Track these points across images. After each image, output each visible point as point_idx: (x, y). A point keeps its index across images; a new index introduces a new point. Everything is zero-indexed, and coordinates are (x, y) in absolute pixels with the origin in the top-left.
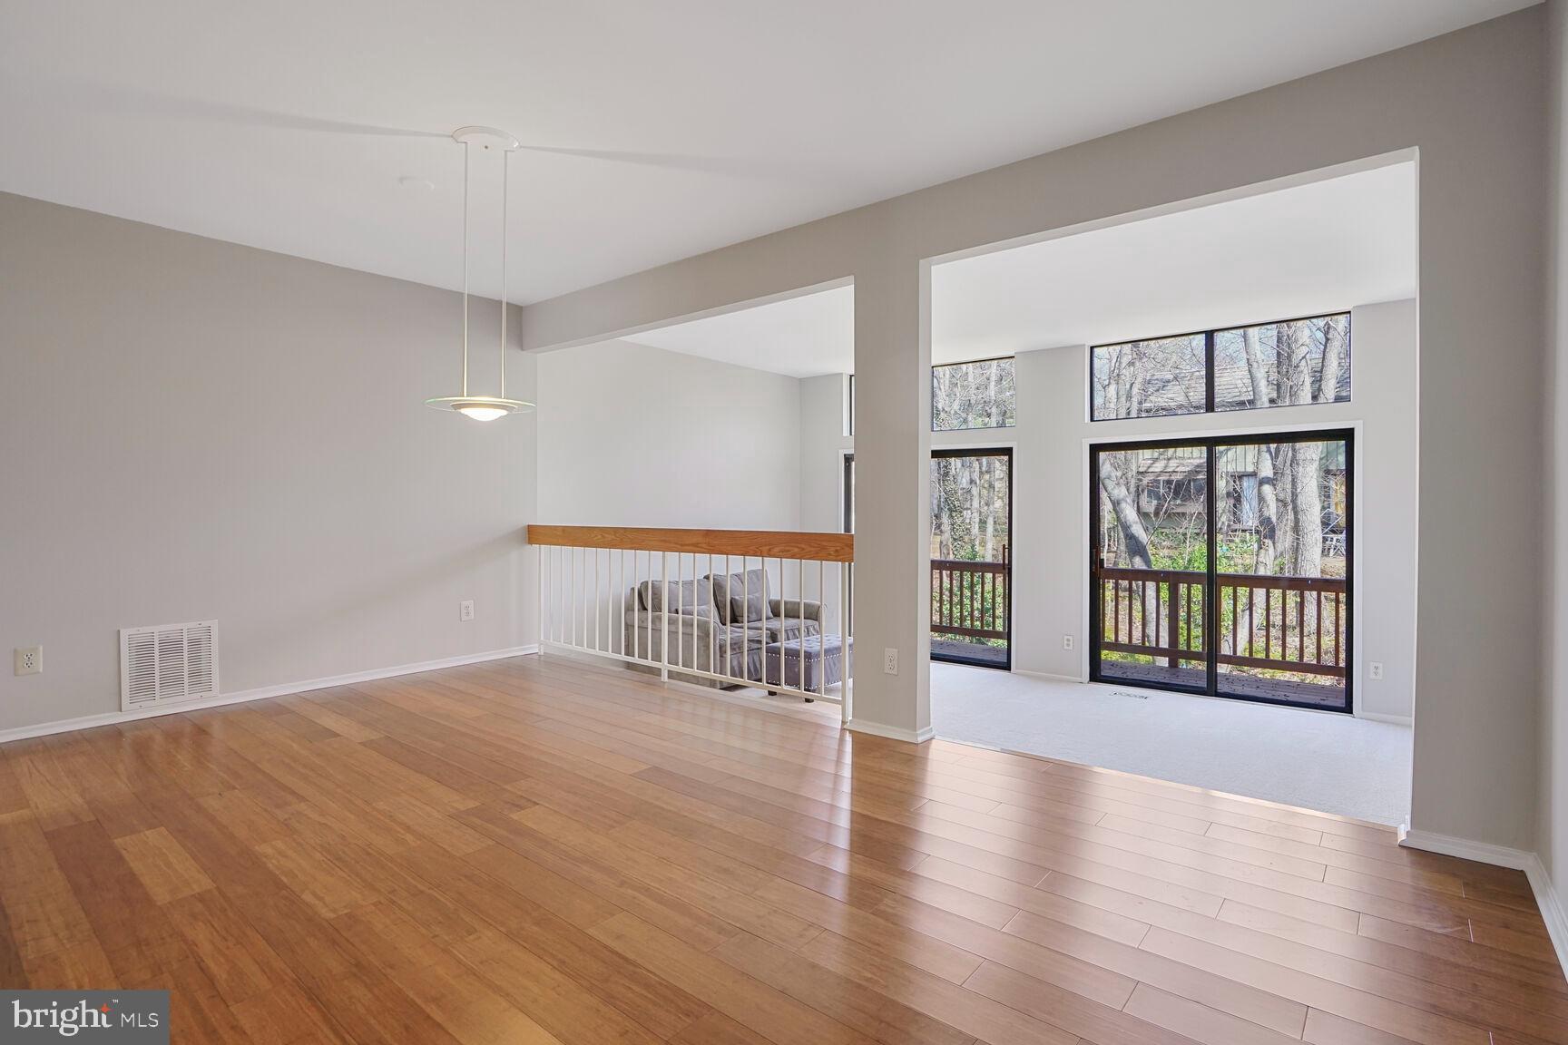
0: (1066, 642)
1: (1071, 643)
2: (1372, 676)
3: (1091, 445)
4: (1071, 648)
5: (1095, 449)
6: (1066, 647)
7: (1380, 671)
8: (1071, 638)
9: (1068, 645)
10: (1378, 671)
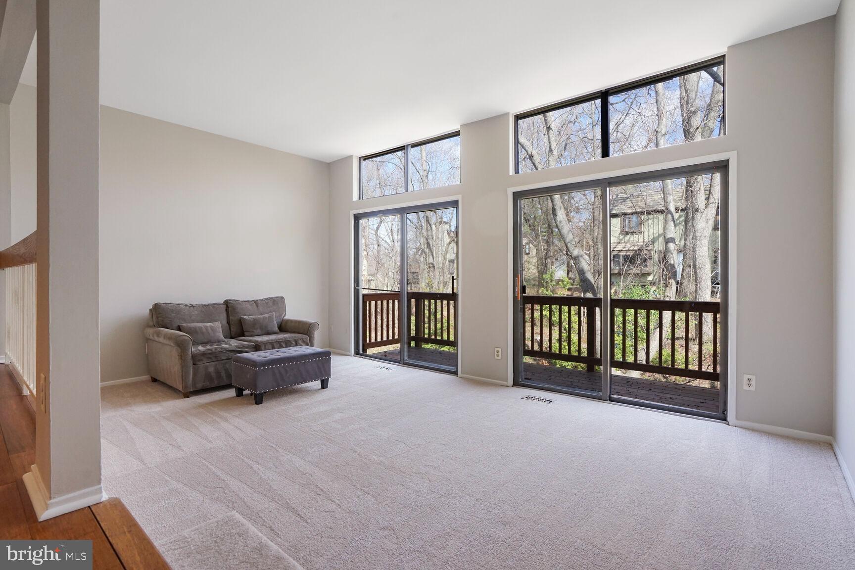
0: (496, 353)
1: (500, 353)
2: (746, 387)
3: (514, 193)
4: (499, 358)
5: (517, 196)
6: (496, 357)
7: (753, 383)
8: (500, 350)
9: (498, 356)
10: (751, 382)
